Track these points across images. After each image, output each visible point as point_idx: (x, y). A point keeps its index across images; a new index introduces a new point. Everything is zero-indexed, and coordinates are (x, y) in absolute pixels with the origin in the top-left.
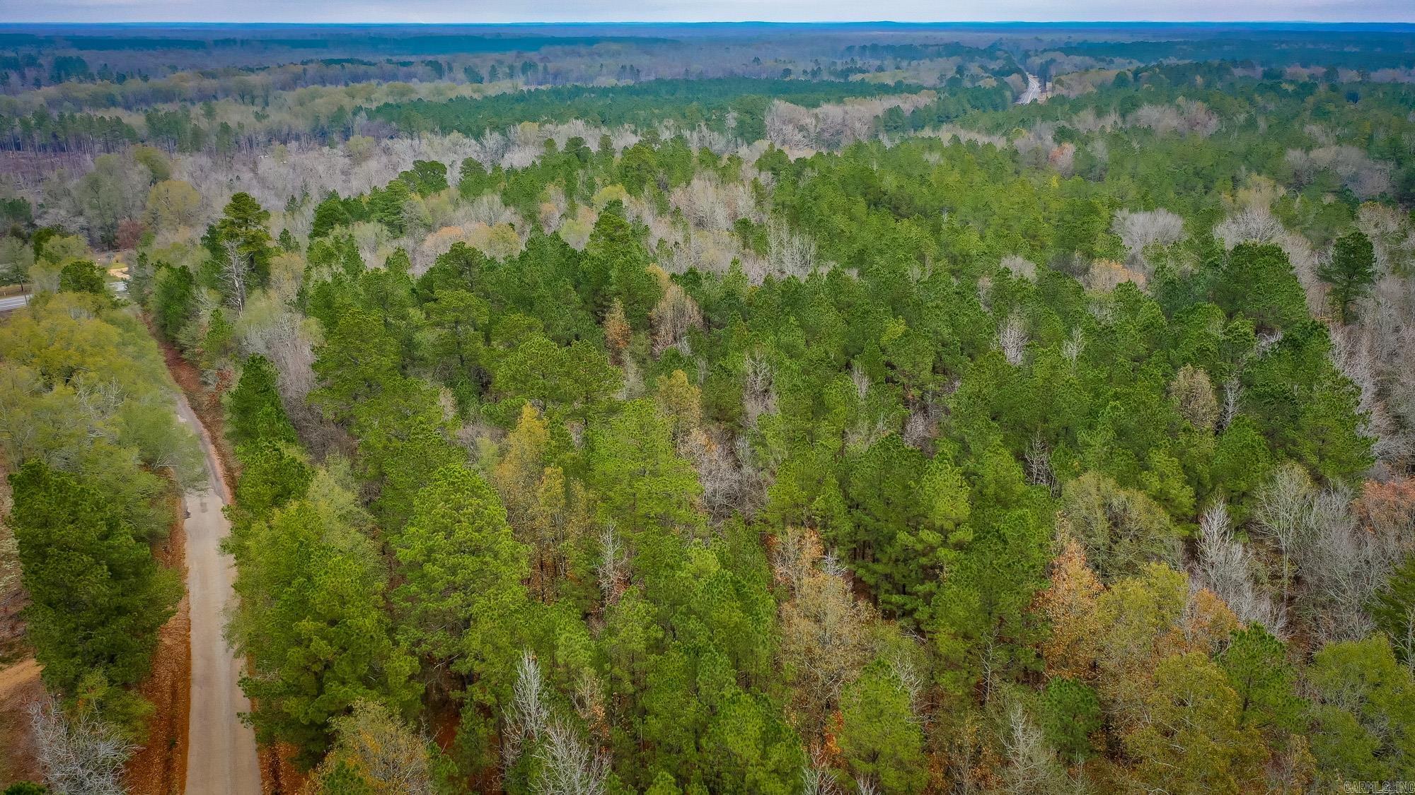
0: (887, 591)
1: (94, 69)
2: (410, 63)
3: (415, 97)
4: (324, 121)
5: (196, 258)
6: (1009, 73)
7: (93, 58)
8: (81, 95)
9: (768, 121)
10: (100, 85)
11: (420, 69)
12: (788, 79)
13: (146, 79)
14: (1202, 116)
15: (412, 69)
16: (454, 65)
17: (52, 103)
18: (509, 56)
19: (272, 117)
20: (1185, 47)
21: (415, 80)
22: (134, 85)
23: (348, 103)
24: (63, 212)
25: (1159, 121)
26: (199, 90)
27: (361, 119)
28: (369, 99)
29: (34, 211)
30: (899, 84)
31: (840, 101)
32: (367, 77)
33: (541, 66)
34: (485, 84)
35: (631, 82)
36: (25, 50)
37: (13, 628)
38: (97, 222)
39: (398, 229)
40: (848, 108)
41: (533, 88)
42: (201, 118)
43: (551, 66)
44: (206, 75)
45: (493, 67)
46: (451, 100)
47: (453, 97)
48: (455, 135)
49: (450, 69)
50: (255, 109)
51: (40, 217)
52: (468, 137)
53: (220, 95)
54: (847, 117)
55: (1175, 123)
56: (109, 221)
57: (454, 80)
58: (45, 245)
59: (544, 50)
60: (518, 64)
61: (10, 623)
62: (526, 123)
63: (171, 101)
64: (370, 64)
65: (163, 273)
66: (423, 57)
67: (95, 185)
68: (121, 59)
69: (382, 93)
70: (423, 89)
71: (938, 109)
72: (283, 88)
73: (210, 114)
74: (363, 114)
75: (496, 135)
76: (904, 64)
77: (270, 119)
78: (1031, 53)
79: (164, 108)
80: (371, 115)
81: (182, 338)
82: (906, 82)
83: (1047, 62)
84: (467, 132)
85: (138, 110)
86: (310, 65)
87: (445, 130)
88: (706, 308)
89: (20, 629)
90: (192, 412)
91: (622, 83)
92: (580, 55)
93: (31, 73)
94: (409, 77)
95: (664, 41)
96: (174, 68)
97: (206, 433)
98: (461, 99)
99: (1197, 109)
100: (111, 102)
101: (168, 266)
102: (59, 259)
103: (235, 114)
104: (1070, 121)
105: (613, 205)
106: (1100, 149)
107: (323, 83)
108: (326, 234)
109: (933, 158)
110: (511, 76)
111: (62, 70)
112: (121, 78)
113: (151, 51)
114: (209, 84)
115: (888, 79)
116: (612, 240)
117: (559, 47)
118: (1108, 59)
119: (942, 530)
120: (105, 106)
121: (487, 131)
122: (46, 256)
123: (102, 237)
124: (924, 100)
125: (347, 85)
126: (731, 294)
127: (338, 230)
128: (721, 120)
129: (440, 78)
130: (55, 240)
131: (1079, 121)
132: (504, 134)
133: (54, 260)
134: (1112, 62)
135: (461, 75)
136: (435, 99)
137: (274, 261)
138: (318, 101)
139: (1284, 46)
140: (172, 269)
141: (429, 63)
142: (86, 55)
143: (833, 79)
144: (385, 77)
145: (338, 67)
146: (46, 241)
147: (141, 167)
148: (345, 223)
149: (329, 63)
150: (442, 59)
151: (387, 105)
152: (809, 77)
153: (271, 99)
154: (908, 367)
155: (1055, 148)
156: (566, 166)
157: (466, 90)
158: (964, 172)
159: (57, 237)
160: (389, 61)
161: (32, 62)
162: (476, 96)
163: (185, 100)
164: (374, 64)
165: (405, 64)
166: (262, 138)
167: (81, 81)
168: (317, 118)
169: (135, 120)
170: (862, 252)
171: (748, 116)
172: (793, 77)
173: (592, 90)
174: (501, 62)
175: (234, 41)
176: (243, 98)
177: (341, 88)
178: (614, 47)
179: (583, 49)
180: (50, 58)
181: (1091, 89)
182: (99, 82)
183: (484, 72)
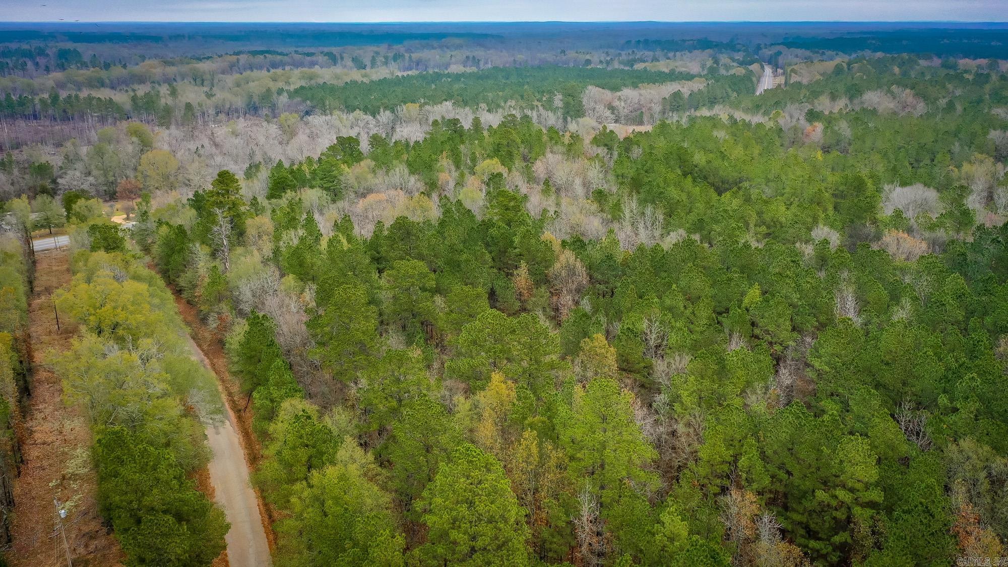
0: (802, 536)
1: (86, 58)
2: (312, 54)
3: (321, 81)
4: (256, 99)
5: (187, 217)
6: (751, 63)
7: (86, 50)
8: (80, 79)
9: (585, 101)
10: (93, 72)
11: (321, 59)
12: (589, 67)
13: (125, 66)
14: (910, 99)
15: (314, 58)
16: (345, 55)
17: (61, 85)
18: (382, 48)
19: (218, 95)
20: (874, 42)
21: (317, 67)
22: (117, 71)
23: (274, 86)
24: (78, 174)
25: (879, 103)
26: (164, 75)
27: (284, 99)
28: (288, 83)
29: (56, 172)
30: (672, 72)
31: (635, 86)
32: (282, 64)
33: (407, 55)
34: (368, 70)
35: (474, 69)
36: (36, 44)
37: (86, 546)
38: (102, 179)
39: (336, 194)
40: (643, 92)
41: (405, 74)
42: (167, 96)
43: (415, 56)
44: (167, 63)
45: (373, 57)
46: (346, 83)
47: (348, 81)
48: (358, 113)
49: (342, 58)
50: (206, 89)
51: (61, 177)
52: (366, 114)
53: (178, 79)
54: (642, 98)
55: (892, 105)
56: (111, 179)
57: (345, 66)
58: (74, 206)
59: (407, 43)
60: (391, 55)
61: (83, 541)
62: (409, 104)
63: (144, 83)
64: (281, 54)
65: (164, 230)
66: (321, 49)
67: (100, 153)
68: (105, 50)
69: (296, 78)
70: (326, 74)
71: (708, 92)
72: (223, 73)
73: (174, 93)
74: (285, 94)
75: (388, 113)
76: (671, 55)
77: (216, 97)
78: (762, 46)
79: (142, 90)
80: (291, 95)
81: (182, 282)
82: (677, 70)
83: (775, 53)
84: (366, 110)
85: (121, 90)
86: (242, 56)
87: (350, 109)
88: (590, 267)
89: (92, 547)
90: (192, 341)
91: (468, 70)
92: (433, 48)
93: (42, 61)
94: (313, 64)
95: (492, 36)
96: (143, 58)
97: (207, 361)
98: (354, 83)
99: (907, 95)
100: (102, 84)
101: (167, 224)
102: (86, 219)
103: (191, 94)
104: (813, 104)
105: (496, 176)
106: (844, 129)
107: (251, 69)
108: (280, 197)
109: (720, 134)
110: (386, 63)
111: (65, 59)
112: (107, 66)
113: (125, 44)
114: (171, 70)
115: (663, 66)
116: (507, 209)
117: (417, 41)
118: (821, 51)
119: (852, 490)
120: (97, 87)
121: (382, 110)
122: (75, 215)
123: (105, 191)
124: (698, 85)
125: (269, 71)
126: (610, 257)
127: (289, 194)
128: (550, 101)
129: (335, 65)
130: (81, 202)
131: (819, 104)
132: (393, 112)
133: (82, 219)
134: (823, 53)
135: (350, 63)
136: (335, 82)
137: (249, 222)
138: (251, 84)
139: (945, 41)
140: (170, 226)
141: (328, 54)
142: (80, 47)
143: (622, 67)
144: (297, 65)
145: (262, 57)
146: (75, 203)
147: (135, 139)
148: (293, 188)
149: (254, 53)
150: (335, 50)
151: (302, 88)
152: (605, 65)
153: (216, 81)
154: (771, 328)
155: (808, 127)
156: (451, 142)
157: (356, 75)
158: (746, 147)
159: (83, 200)
160: (296, 52)
161: (41, 52)
162: (365, 80)
163: (154, 82)
164: (287, 55)
165: (308, 55)
166: (212, 112)
167: (78, 68)
168: (251, 97)
169: (121, 98)
170: (701, 221)
171: (571, 98)
172: (592, 66)
173: (448, 75)
174: (377, 53)
175: (183, 36)
176: (195, 80)
177: (264, 72)
178: (457, 41)
179: (435, 43)
180: (54, 50)
181: (818, 77)
182: (92, 69)
183: (367, 61)
